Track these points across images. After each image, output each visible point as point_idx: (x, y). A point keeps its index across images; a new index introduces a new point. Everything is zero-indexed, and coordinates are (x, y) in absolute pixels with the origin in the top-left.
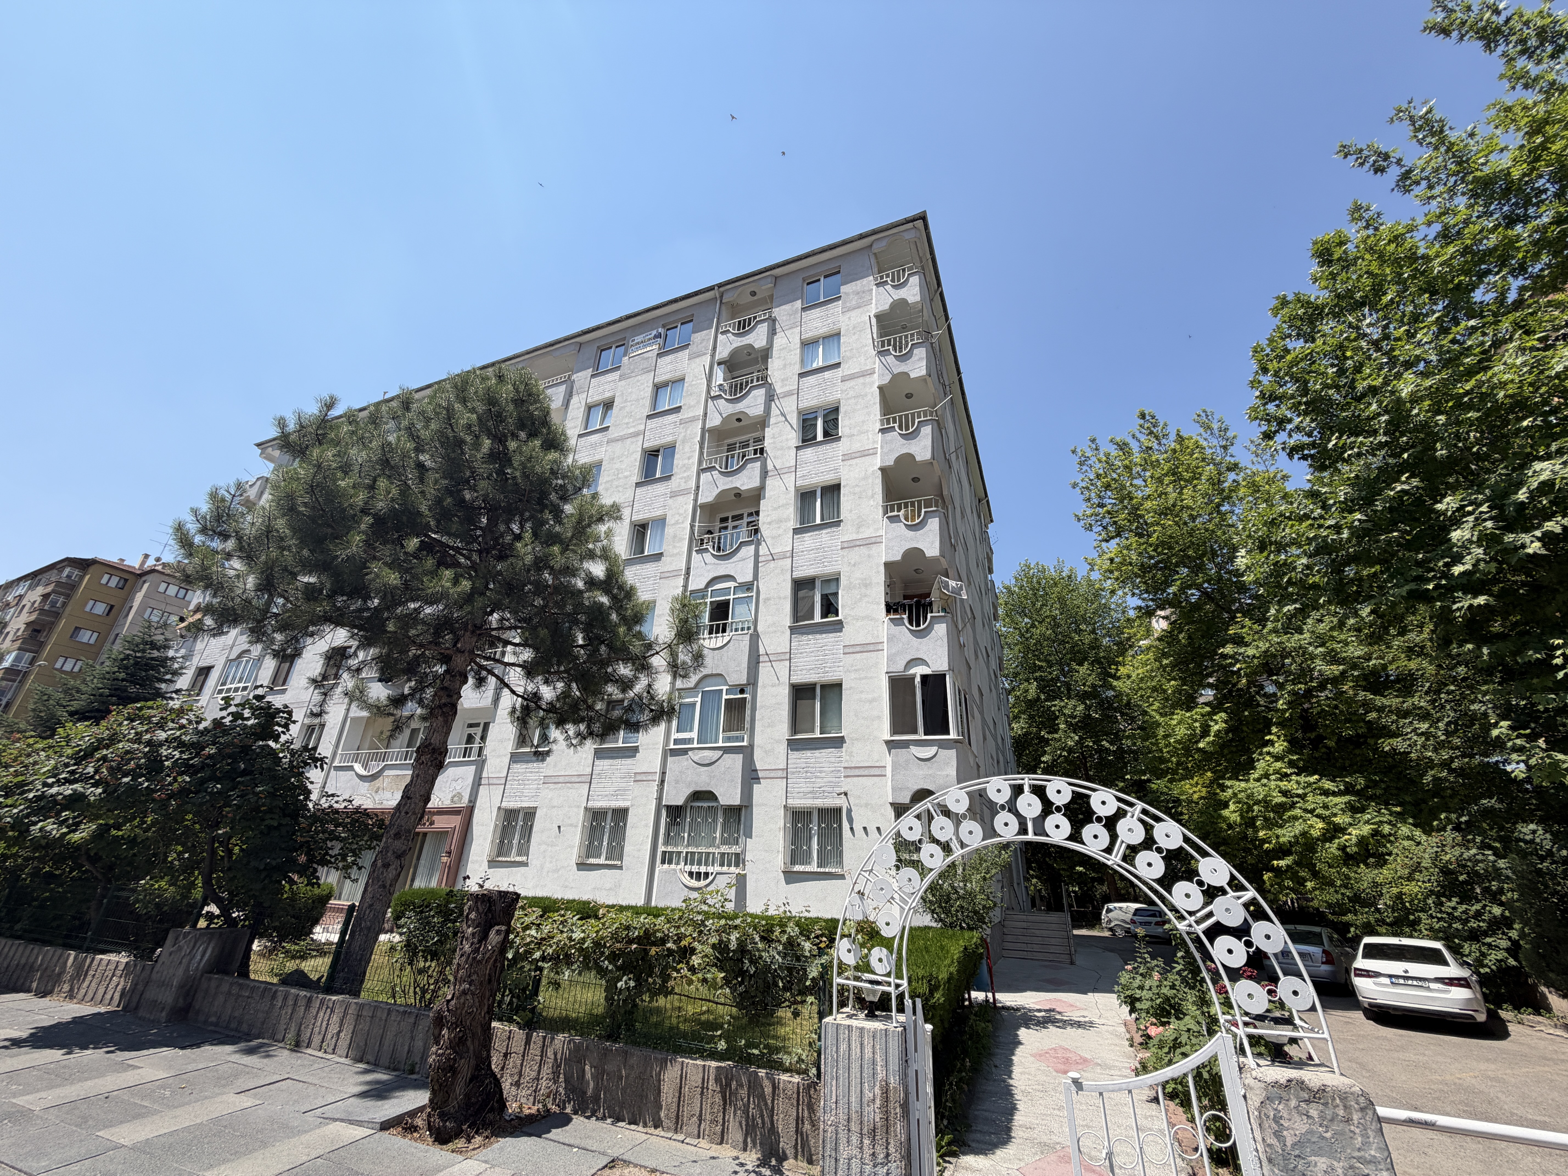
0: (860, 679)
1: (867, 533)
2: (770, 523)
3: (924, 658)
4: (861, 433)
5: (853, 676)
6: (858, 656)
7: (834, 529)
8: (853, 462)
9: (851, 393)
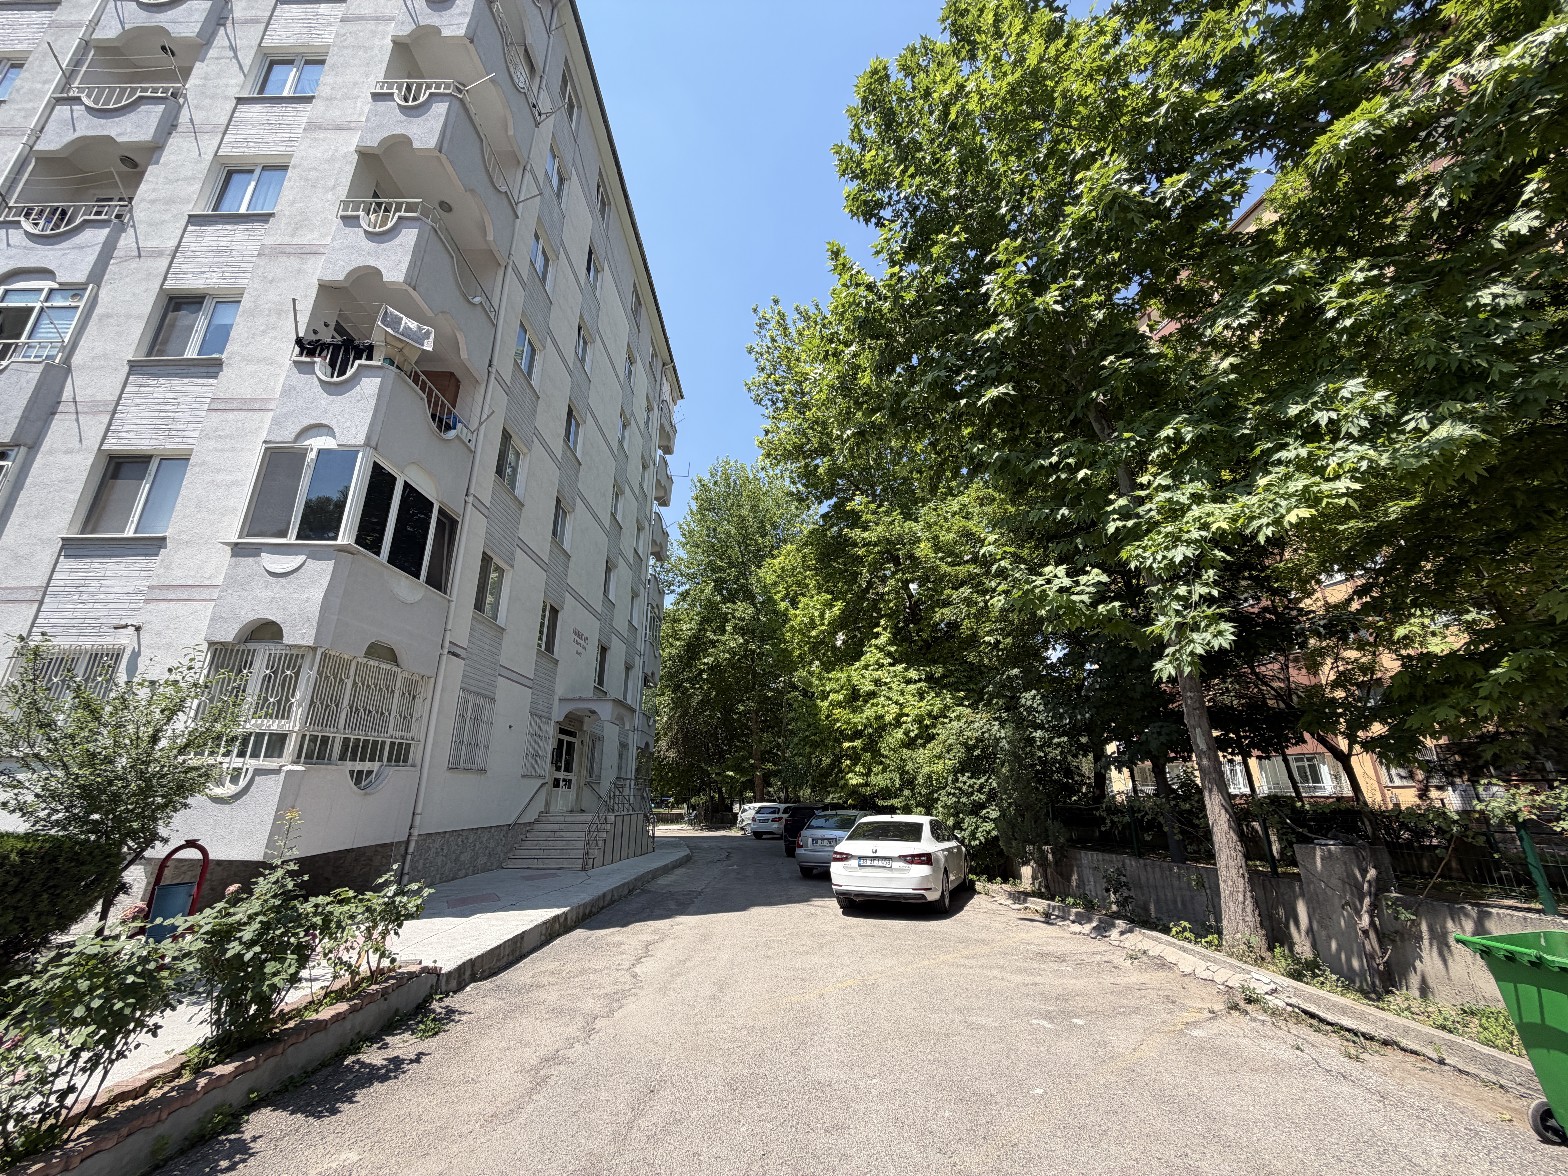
0: (223, 451)
1: (307, 238)
2: (153, 202)
3: (333, 424)
4: (346, 97)
5: (212, 444)
6: (231, 416)
7: (257, 226)
8: (321, 135)
9: (351, 40)
